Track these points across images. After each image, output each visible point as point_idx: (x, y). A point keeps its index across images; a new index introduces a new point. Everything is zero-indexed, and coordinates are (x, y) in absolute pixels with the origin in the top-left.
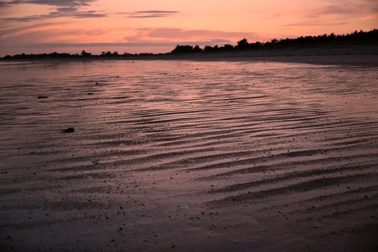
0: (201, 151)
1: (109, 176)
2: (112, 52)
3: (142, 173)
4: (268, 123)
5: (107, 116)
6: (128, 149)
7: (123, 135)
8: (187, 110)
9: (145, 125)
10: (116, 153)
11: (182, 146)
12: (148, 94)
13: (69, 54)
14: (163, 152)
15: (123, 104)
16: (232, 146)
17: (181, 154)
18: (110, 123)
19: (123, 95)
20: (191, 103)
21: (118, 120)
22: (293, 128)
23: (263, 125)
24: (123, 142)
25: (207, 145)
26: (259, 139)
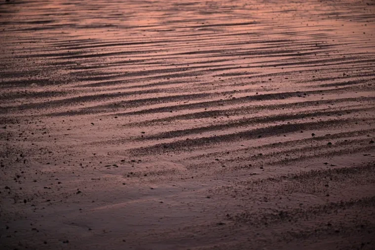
0: (140, 93)
1: (11, 121)
3: (55, 119)
4: (244, 58)
5: (18, 47)
6: (40, 90)
7: (36, 73)
8: (135, 41)
9: (70, 60)
10: (25, 95)
11: (116, 86)
12: (83, 17)
14: (89, 94)
15: (43, 32)
16: (185, 87)
17: (112, 96)
18: (21, 57)
19: (46, 18)
20: (144, 31)
21: (33, 53)
22: (275, 66)
23: (236, 62)
24: (37, 82)
25: (150, 85)
26: (222, 78)
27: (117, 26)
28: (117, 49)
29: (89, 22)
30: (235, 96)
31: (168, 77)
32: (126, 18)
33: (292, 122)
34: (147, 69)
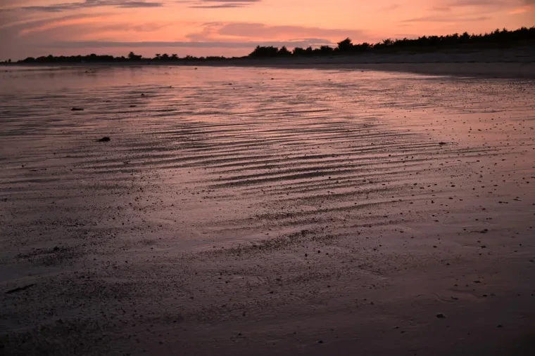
0: (226, 155)
1: (137, 171)
2: (170, 55)
3: (165, 170)
5: (146, 127)
7: (157, 144)
10: (148, 157)
12: (198, 107)
13: (111, 57)
14: (191, 156)
15: (167, 117)
17: (206, 157)
18: (147, 134)
19: (170, 108)
21: (157, 132)
24: (156, 149)
25: (234, 151)
26: (286, 146)
27: (222, 113)
28: (218, 128)
29: (202, 110)
30: (290, 157)
31: (248, 146)
32: (231, 108)
33: (320, 171)
34: (235, 141)
